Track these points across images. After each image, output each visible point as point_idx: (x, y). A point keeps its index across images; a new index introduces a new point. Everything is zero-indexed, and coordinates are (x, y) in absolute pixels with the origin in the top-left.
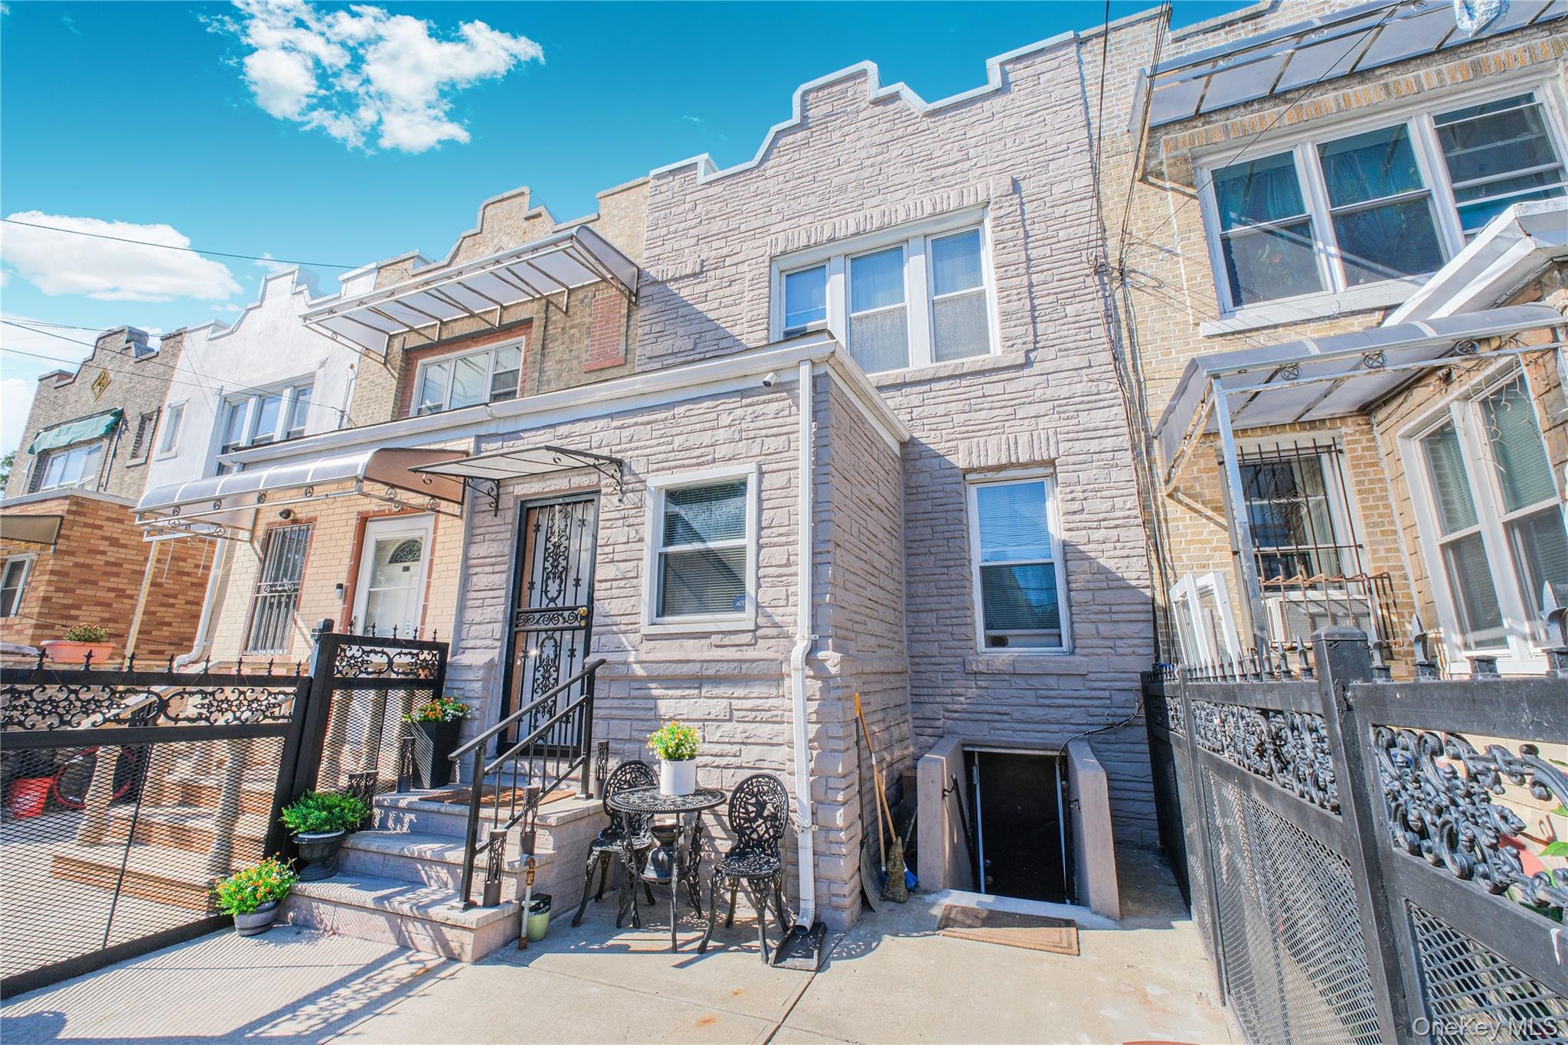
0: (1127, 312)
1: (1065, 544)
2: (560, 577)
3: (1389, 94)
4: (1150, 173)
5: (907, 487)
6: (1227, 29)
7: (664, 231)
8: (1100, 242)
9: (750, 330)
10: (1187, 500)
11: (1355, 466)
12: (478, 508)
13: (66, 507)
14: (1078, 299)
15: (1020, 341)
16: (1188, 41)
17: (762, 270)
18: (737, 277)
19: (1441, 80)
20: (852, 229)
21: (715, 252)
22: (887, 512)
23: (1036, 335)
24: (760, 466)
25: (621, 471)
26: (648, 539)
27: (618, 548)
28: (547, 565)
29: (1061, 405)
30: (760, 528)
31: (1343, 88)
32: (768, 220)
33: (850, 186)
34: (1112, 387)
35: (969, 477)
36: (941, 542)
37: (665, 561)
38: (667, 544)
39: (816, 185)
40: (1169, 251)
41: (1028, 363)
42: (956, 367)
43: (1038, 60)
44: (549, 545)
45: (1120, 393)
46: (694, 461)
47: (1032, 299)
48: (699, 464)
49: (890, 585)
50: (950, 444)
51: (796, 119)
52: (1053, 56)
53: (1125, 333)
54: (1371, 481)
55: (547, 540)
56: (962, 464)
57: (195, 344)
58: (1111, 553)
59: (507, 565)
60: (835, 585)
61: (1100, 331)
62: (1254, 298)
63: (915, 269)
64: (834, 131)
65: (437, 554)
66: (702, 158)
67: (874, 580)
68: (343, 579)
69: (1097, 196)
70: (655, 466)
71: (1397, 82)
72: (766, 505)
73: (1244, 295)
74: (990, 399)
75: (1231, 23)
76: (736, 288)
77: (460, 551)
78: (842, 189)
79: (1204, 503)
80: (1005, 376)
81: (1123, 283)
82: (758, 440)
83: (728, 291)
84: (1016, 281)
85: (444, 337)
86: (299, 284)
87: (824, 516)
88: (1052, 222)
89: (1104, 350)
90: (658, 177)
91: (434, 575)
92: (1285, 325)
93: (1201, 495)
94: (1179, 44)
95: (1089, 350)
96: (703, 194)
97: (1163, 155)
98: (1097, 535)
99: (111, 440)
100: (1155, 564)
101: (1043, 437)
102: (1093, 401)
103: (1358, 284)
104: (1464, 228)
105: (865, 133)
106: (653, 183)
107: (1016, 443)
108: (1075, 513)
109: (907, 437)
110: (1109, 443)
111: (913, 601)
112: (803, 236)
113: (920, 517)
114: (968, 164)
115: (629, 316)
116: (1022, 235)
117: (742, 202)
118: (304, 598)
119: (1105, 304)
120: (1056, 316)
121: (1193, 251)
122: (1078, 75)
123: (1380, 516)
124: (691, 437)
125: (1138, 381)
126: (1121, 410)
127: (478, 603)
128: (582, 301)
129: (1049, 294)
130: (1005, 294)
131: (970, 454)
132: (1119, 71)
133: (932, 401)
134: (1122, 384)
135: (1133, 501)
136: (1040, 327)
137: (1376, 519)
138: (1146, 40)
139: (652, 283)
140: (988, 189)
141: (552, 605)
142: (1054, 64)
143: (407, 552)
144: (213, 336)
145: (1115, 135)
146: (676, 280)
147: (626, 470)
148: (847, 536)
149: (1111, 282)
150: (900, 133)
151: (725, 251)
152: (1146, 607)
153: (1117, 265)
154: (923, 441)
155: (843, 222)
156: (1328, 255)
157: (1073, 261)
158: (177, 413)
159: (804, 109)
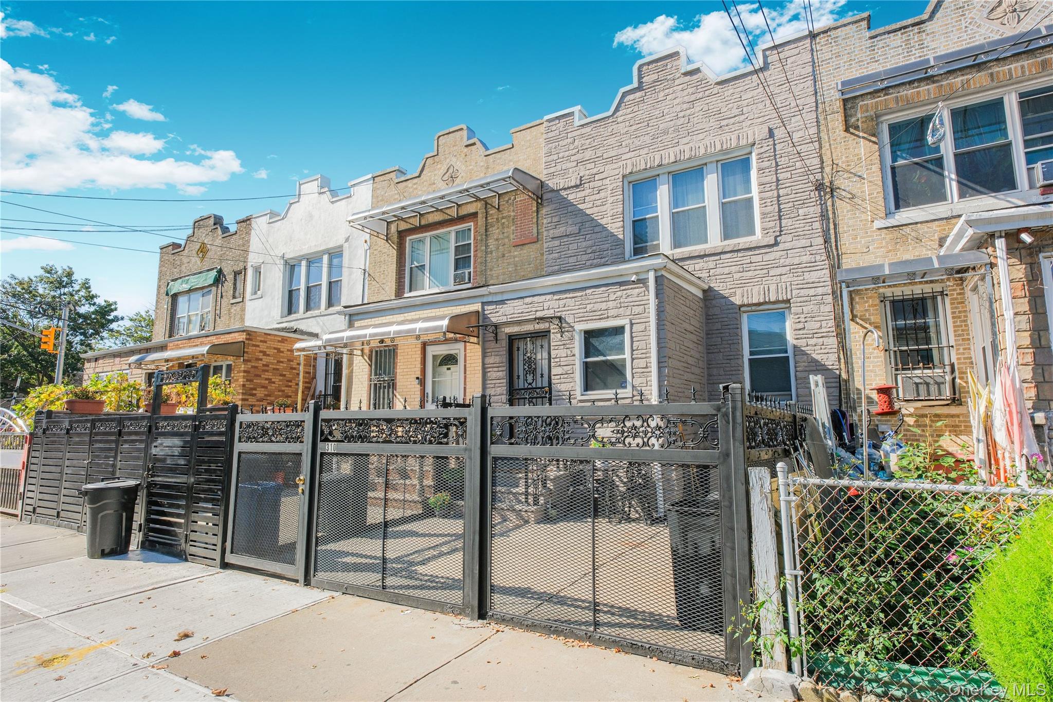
0: (834, 213)
1: (795, 347)
2: (533, 373)
3: (992, 80)
4: (851, 126)
5: (707, 315)
6: (903, 31)
7: (555, 157)
8: (820, 170)
9: (613, 221)
10: (861, 322)
11: (952, 304)
12: (486, 339)
13: (244, 337)
14: (806, 205)
15: (771, 230)
16: (879, 38)
17: (618, 184)
18: (603, 187)
19: (1023, 72)
20: (672, 159)
21: (588, 172)
22: (695, 332)
23: (781, 227)
24: (631, 321)
25: (561, 322)
26: (577, 355)
27: (562, 359)
28: (525, 367)
29: (794, 268)
30: (633, 350)
31: (967, 74)
32: (621, 151)
33: (670, 130)
34: (823, 258)
35: (742, 309)
36: (726, 346)
37: (586, 366)
38: (586, 357)
39: (649, 129)
40: (859, 176)
41: (776, 244)
42: (735, 246)
43: (786, 48)
44: (525, 357)
45: (827, 262)
46: (598, 317)
47: (779, 205)
48: (600, 319)
49: (697, 371)
50: (732, 291)
51: (635, 84)
52: (796, 45)
53: (832, 226)
54: (960, 312)
55: (524, 355)
56: (738, 302)
57: (260, 225)
58: (819, 352)
59: (505, 368)
60: (668, 377)
61: (817, 225)
62: (908, 205)
63: (711, 182)
64: (659, 92)
65: (468, 362)
66: (576, 109)
67: (688, 370)
68: (418, 374)
69: (819, 140)
70: (578, 320)
71: (998, 72)
72: (635, 339)
73: (901, 203)
74: (754, 264)
75: (905, 27)
76: (602, 194)
77: (481, 361)
78: (666, 132)
79: (870, 324)
80: (763, 251)
81: (832, 196)
82: (630, 308)
83: (597, 197)
84: (769, 194)
85: (423, 223)
86: (322, 187)
87: (663, 345)
88: (792, 157)
89: (819, 236)
90: (549, 121)
91: (467, 373)
92: (921, 223)
93: (869, 319)
94: (873, 40)
95: (811, 236)
96: (578, 132)
97: (859, 115)
98: (811, 342)
99: (218, 287)
100: (842, 356)
101: (784, 287)
102: (812, 266)
103: (965, 197)
104: (1028, 164)
105: (679, 94)
106: (545, 124)
107: (769, 290)
108: (800, 329)
109: (706, 287)
110: (820, 291)
111: (711, 378)
112: (643, 162)
113: (714, 332)
114: (743, 117)
115: (537, 212)
116: (774, 165)
117: (603, 139)
118: (398, 384)
119: (821, 209)
120: (793, 215)
121: (873, 177)
122: (811, 60)
123: (963, 330)
124: (596, 305)
125: (838, 255)
126: (827, 272)
127: (492, 386)
128: (507, 202)
129: (789, 202)
130: (763, 201)
131: (743, 296)
132: (836, 57)
133: (721, 266)
134: (828, 257)
135: (832, 323)
136: (784, 222)
137: (960, 332)
138: (853, 36)
139: (550, 191)
140: (754, 135)
141: (530, 386)
142: (796, 51)
143: (449, 360)
144: (271, 221)
145: (832, 100)
146: (565, 189)
147: (563, 321)
148: (674, 352)
149: (825, 195)
150: (700, 95)
151: (595, 171)
152: (835, 380)
153: (828, 184)
154: (716, 289)
155: (667, 154)
156: (951, 179)
157: (804, 182)
158: (258, 271)
159: (640, 77)
